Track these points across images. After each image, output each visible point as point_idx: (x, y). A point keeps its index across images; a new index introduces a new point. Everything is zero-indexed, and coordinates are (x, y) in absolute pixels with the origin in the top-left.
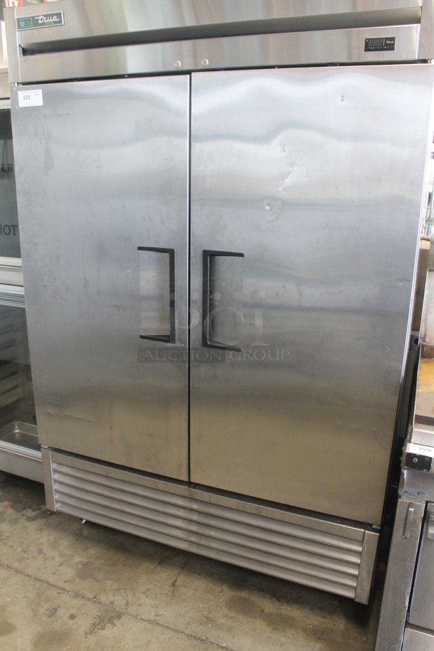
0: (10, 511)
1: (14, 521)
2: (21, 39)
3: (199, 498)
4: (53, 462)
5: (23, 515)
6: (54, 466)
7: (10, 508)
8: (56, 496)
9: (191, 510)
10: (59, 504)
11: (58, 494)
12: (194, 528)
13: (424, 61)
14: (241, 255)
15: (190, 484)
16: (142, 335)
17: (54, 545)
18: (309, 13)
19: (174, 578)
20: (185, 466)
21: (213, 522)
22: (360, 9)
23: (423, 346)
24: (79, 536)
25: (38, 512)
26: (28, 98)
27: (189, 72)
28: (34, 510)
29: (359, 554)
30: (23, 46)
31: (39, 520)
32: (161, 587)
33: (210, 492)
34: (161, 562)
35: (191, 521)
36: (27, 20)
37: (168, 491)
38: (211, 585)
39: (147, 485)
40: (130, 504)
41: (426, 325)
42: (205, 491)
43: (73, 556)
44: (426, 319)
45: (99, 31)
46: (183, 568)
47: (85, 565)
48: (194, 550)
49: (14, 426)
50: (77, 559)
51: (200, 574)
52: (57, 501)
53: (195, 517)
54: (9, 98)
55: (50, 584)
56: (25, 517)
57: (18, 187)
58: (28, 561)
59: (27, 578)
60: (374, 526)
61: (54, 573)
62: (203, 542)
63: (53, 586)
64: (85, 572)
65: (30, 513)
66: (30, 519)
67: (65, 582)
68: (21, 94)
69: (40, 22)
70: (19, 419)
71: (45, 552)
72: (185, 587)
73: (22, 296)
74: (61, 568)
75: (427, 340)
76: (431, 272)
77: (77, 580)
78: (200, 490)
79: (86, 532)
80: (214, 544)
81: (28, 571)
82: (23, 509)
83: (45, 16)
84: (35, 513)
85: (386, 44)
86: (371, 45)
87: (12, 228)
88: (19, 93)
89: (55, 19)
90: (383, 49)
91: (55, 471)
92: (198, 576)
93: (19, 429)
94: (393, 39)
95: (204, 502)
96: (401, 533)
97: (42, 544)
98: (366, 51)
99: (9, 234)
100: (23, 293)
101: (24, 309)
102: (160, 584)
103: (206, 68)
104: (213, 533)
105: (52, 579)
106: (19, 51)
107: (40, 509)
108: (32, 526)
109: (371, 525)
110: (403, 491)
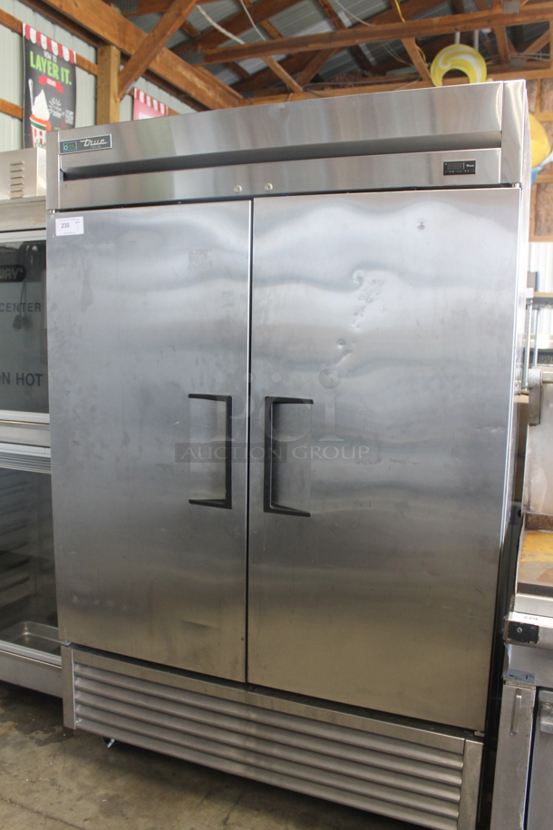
0: (15, 733)
1: (20, 745)
2: (62, 163)
3: (258, 705)
4: (76, 663)
5: (32, 738)
6: (76, 668)
7: (15, 729)
8: (77, 709)
9: (248, 721)
10: (80, 720)
11: (79, 706)
12: (251, 745)
13: (508, 185)
14: (311, 402)
15: (247, 686)
16: (192, 499)
17: (71, 774)
18: (381, 136)
19: (226, 815)
20: (242, 662)
21: (276, 736)
22: (440, 132)
23: (527, 515)
24: (103, 763)
25: (51, 734)
26: (67, 225)
27: (251, 198)
28: (46, 732)
29: (459, 771)
30: (64, 170)
31: (52, 744)
32: (208, 826)
33: (272, 695)
34: (209, 795)
35: (248, 736)
36: (71, 144)
37: (220, 696)
38: (273, 823)
39: (193, 690)
40: (172, 716)
41: (529, 490)
42: (265, 694)
43: (95, 788)
44: (530, 483)
45: (135, 156)
46: (237, 803)
47: (111, 799)
48: (251, 774)
49: (24, 627)
50: (102, 792)
51: (258, 810)
52: (79, 716)
53: (253, 730)
54: (45, 229)
55: (66, 823)
56: (34, 741)
57: (50, 325)
58: (37, 794)
59: (35, 816)
60: (476, 733)
61: (71, 809)
62: (263, 763)
63: (71, 825)
64: (111, 807)
65: (41, 735)
66: (41, 743)
67: (86, 820)
68: (59, 222)
69: (85, 145)
70: (28, 618)
71: (59, 783)
72: (240, 825)
73: (47, 460)
74: (80, 803)
75: (531, 508)
76: (533, 427)
77: (101, 818)
78: (260, 693)
79: (112, 758)
80: (276, 766)
81: (37, 807)
82: (32, 731)
83: (92, 139)
84: (47, 736)
85: (466, 168)
86: (450, 169)
87: (36, 378)
88: (57, 220)
89: (103, 142)
90: (463, 173)
91: (77, 676)
92: (256, 812)
93: (29, 630)
94: (473, 163)
95: (263, 709)
96: (509, 729)
97: (55, 773)
98: (445, 174)
99: (32, 384)
100: (49, 456)
101: (49, 476)
102: (207, 823)
103: (270, 193)
104: (276, 751)
105: (68, 817)
106: (59, 175)
107: (54, 730)
108: (44, 751)
109: (472, 731)
110: (508, 674)
